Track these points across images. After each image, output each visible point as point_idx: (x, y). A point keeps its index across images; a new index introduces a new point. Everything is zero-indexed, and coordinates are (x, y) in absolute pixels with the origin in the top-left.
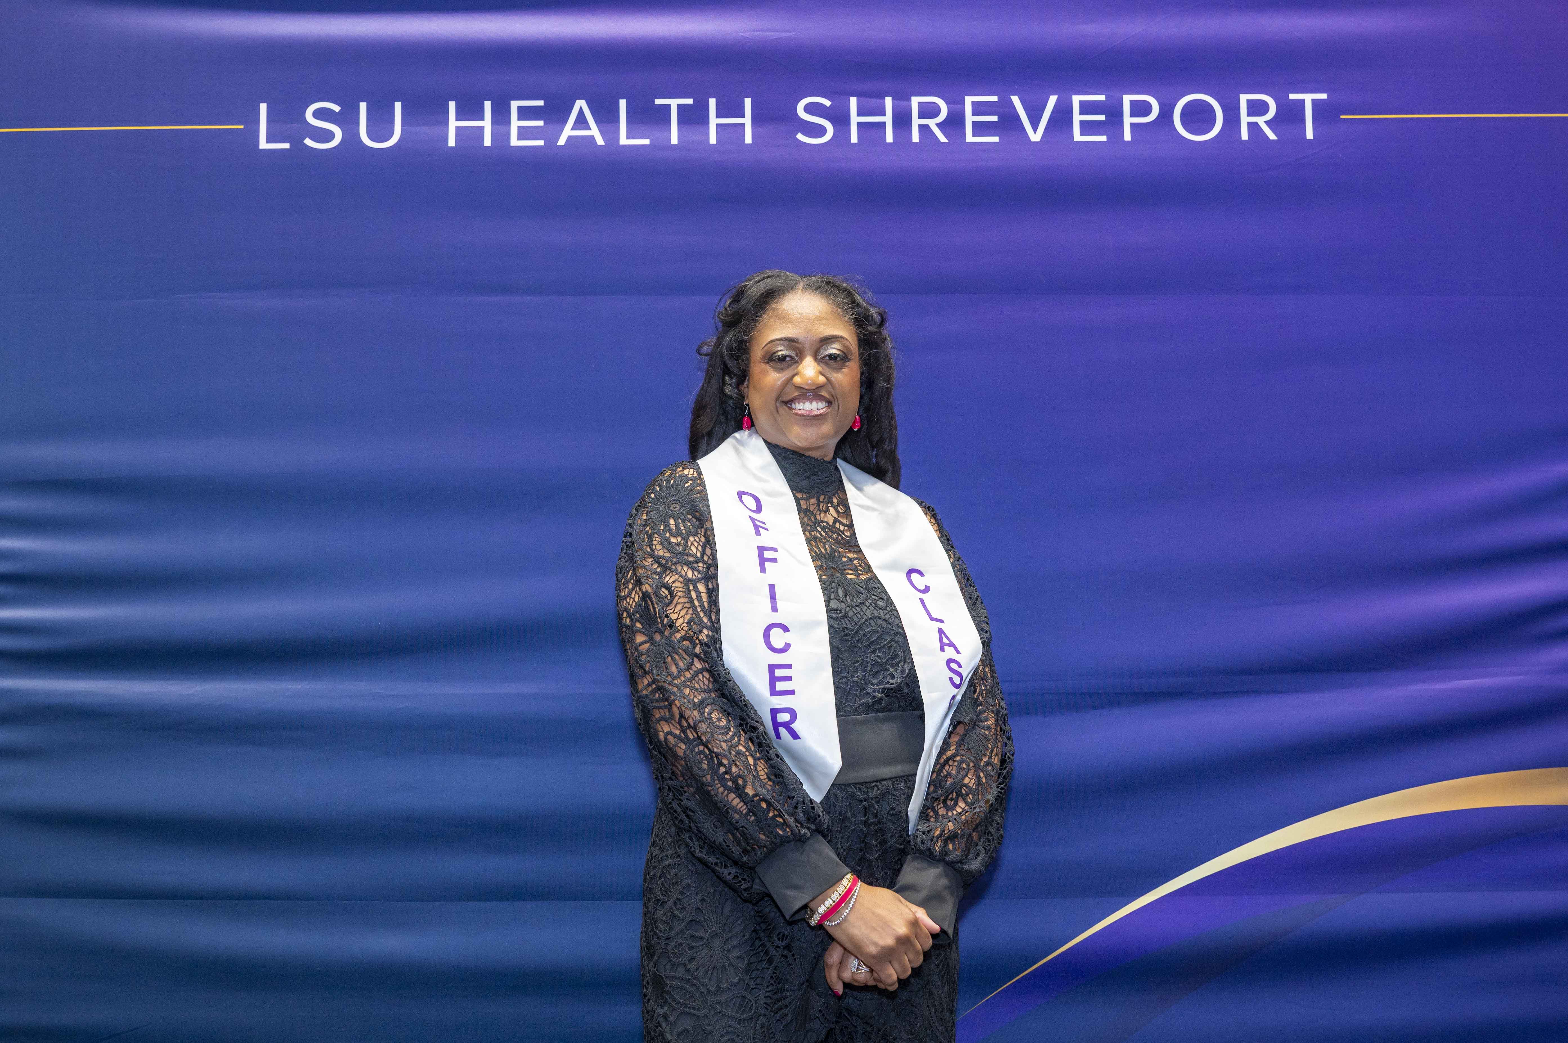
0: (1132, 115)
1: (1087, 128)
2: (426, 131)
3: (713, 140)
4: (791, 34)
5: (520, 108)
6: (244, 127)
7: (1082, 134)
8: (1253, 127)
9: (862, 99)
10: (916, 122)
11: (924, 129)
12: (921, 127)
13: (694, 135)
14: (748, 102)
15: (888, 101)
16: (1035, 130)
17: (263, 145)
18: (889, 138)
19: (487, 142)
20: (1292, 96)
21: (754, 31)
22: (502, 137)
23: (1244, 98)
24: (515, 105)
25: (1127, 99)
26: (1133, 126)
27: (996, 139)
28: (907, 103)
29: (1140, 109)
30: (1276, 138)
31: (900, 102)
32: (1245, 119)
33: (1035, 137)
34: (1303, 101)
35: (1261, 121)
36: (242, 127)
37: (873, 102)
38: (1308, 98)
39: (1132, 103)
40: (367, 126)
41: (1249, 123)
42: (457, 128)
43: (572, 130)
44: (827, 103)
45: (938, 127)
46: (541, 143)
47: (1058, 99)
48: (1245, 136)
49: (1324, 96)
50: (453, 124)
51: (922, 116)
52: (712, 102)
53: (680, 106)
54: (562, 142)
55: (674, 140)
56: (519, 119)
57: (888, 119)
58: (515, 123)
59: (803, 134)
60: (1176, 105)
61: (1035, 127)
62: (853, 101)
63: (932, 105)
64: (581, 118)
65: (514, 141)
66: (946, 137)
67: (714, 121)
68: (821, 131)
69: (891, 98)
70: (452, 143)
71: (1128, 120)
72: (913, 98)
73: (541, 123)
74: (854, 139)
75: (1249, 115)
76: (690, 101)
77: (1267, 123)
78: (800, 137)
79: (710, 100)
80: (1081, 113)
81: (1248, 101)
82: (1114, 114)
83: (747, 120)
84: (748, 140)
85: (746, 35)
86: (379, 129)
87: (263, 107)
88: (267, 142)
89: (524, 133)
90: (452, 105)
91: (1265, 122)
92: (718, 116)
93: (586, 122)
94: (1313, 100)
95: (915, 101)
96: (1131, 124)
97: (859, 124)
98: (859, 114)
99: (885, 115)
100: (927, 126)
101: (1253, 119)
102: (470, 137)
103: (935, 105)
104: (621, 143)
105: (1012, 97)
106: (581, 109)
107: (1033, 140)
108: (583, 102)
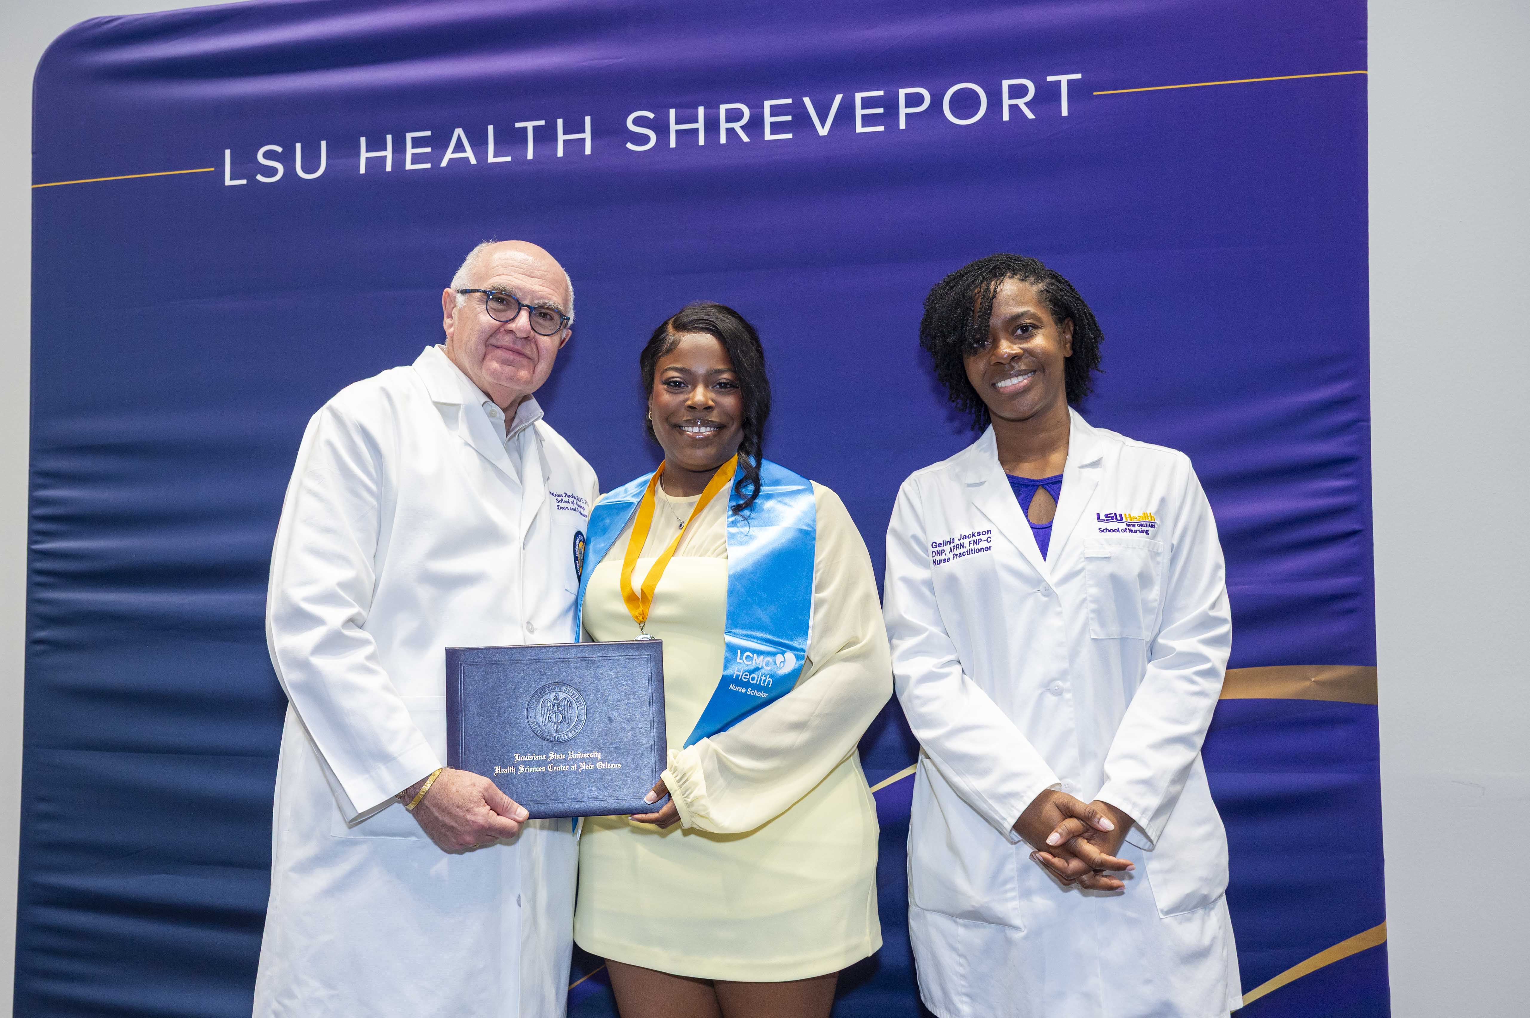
0: (907, 106)
1: (867, 120)
2: (343, 163)
3: (560, 153)
4: (621, 60)
5: (413, 139)
6: (215, 169)
7: (863, 126)
8: (1014, 109)
9: (679, 110)
10: (724, 126)
11: (730, 132)
12: (727, 130)
13: (545, 151)
14: (588, 119)
15: (701, 110)
16: (823, 126)
17: (228, 182)
18: (702, 142)
19: (389, 168)
20: (1050, 79)
21: (593, 60)
22: (399, 162)
23: (1006, 84)
24: (409, 136)
25: (902, 92)
26: (907, 115)
27: (789, 136)
28: (716, 111)
29: (914, 100)
30: (1034, 117)
31: (710, 110)
32: (1006, 102)
33: (823, 131)
34: (1059, 83)
35: (1021, 103)
36: (213, 169)
37: (689, 111)
38: (1064, 79)
39: (906, 95)
40: (302, 162)
41: (1010, 106)
42: (367, 159)
43: (452, 153)
44: (651, 115)
45: (741, 128)
46: (428, 166)
47: (842, 98)
48: (1006, 117)
49: (1079, 76)
50: (364, 155)
51: (728, 120)
52: (560, 122)
53: (535, 128)
54: (444, 164)
55: (530, 156)
56: (413, 147)
57: (700, 125)
58: (410, 151)
59: (631, 143)
60: (945, 94)
61: (823, 122)
62: (672, 112)
63: (737, 110)
64: (459, 143)
65: (409, 166)
66: (749, 137)
67: (561, 137)
68: (646, 139)
69: (703, 107)
70: (362, 170)
71: (903, 111)
72: (721, 106)
73: (429, 150)
74: (673, 144)
75: (1010, 98)
76: (542, 123)
77: (1026, 104)
78: (629, 146)
79: (558, 120)
80: (863, 108)
81: (1009, 86)
82: (891, 106)
83: (587, 135)
84: (588, 151)
85: (585, 63)
86: (310, 164)
87: (228, 153)
88: (230, 180)
89: (416, 159)
90: (363, 140)
91: (1025, 103)
92: (565, 133)
93: (463, 146)
94: (1069, 81)
95: (723, 108)
96: (906, 114)
97: (677, 131)
98: (677, 123)
99: (697, 122)
100: (733, 129)
101: (1014, 102)
102: (376, 164)
103: (739, 110)
104: (489, 161)
105: (804, 99)
106: (459, 137)
107: (821, 134)
108: (461, 129)
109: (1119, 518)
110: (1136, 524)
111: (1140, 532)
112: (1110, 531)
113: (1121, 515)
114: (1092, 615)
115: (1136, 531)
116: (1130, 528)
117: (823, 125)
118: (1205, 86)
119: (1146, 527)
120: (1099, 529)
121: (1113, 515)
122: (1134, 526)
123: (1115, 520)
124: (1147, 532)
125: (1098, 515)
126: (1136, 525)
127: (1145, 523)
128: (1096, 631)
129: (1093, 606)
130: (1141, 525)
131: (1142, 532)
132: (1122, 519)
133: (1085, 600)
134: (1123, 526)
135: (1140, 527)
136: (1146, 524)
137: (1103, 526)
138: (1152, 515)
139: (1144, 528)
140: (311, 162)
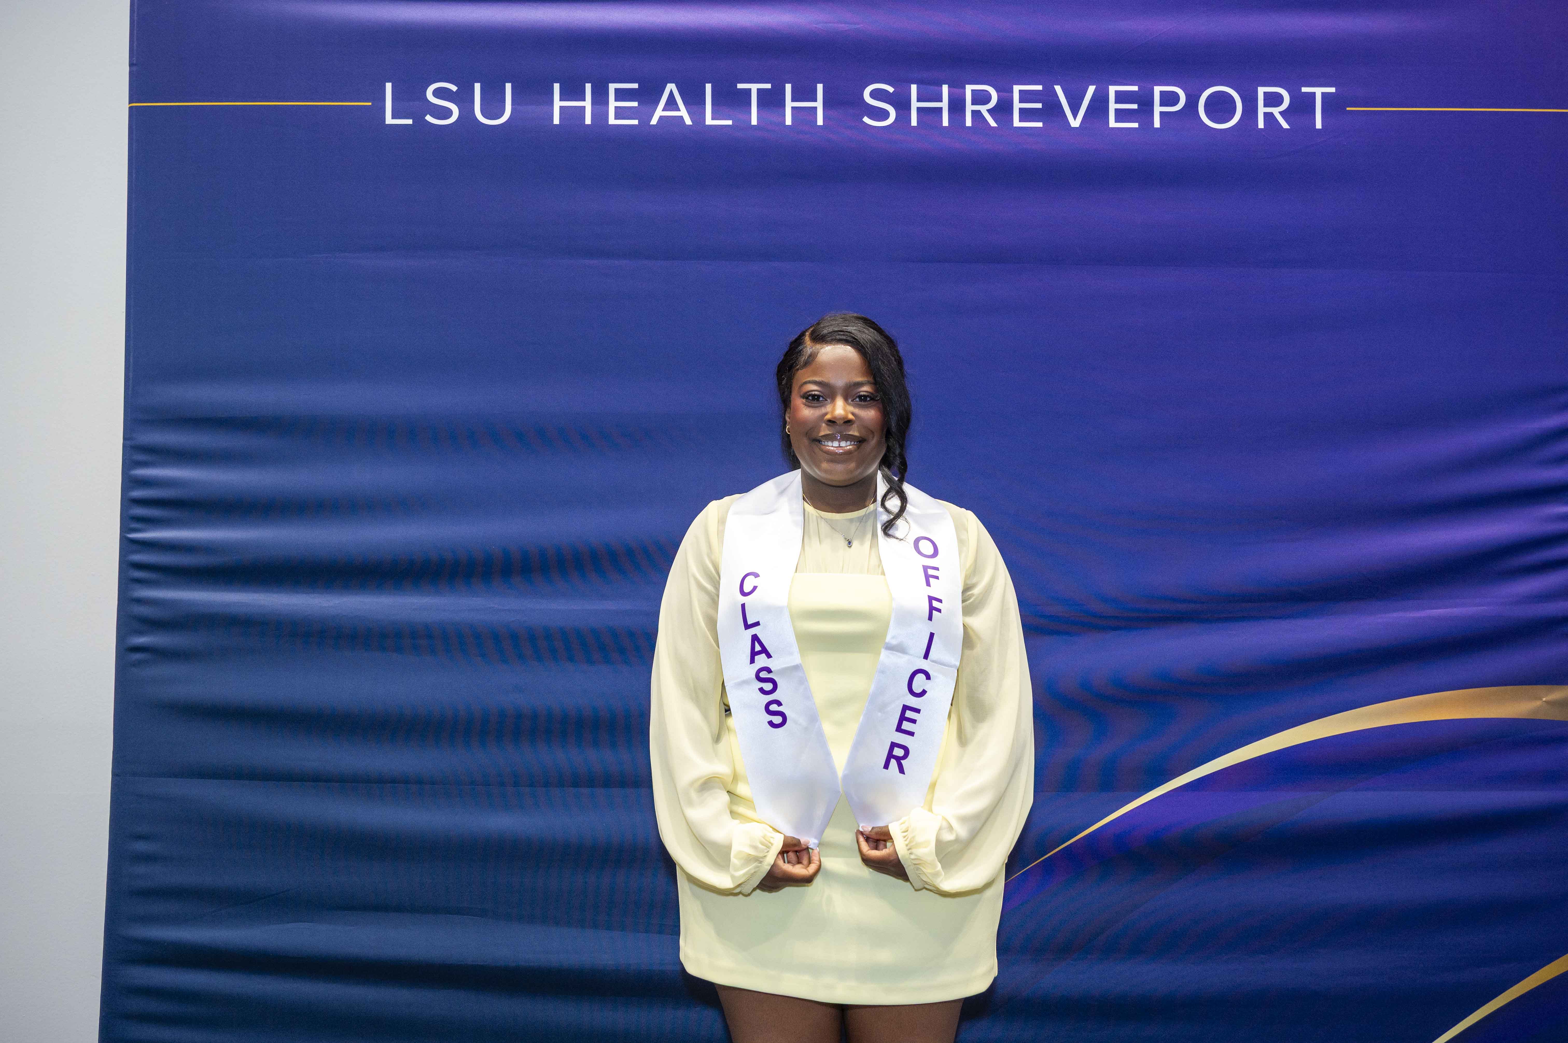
0: (1162, 105)
1: (1121, 115)
2: (532, 110)
3: (789, 121)
4: (858, 26)
5: (616, 90)
6: (372, 104)
7: (1116, 121)
8: (1269, 117)
9: (921, 86)
10: (970, 108)
11: (976, 114)
12: (973, 112)
13: (772, 117)
14: (820, 87)
15: (945, 89)
17: (389, 120)
18: (945, 123)
19: (588, 121)
20: (1305, 90)
21: (826, 23)
22: (600, 115)
23: (1261, 91)
24: (612, 87)
25: (1157, 90)
26: (1162, 113)
27: (1040, 124)
28: (962, 90)
29: (1169, 99)
30: (1288, 127)
31: (955, 90)
32: (1262, 110)
33: (1075, 123)
34: (1313, 95)
35: (1276, 111)
36: (370, 104)
37: (933, 89)
38: (1318, 91)
39: (1161, 93)
40: (481, 105)
41: (1265, 114)
42: (561, 107)
43: (663, 110)
44: (891, 89)
45: (988, 112)
46: (635, 122)
47: (1096, 89)
48: (1261, 125)
49: (1332, 90)
50: (558, 103)
51: (974, 102)
52: (788, 87)
53: (759, 91)
54: (654, 121)
55: (754, 121)
56: (616, 101)
57: (944, 104)
58: (613, 104)
59: (868, 117)
60: (1201, 96)
61: (1075, 114)
62: (914, 88)
63: (984, 92)
64: (671, 99)
65: (612, 121)
66: (996, 121)
67: (789, 104)
68: (885, 115)
69: (947, 86)
70: (556, 121)
71: (1158, 109)
72: (967, 86)
73: (635, 104)
74: (914, 122)
75: (1265, 105)
76: (768, 86)
77: (1281, 113)
78: (866, 120)
79: (786, 85)
80: (1117, 102)
81: (1265, 93)
82: (1145, 102)
83: (819, 104)
84: (820, 122)
85: (820, 26)
87: (389, 86)
88: (392, 118)
89: (620, 113)
90: (557, 87)
91: (1279, 112)
92: (793, 100)
93: (676, 103)
94: (1323, 94)
95: (969, 89)
96: (1160, 112)
97: (919, 109)
98: (919, 100)
99: (941, 101)
100: (979, 112)
101: (1269, 110)
102: (572, 116)
103: (986, 93)
104: (707, 123)
105: (1055, 87)
106: (671, 92)
107: (1073, 126)
108: (674, 85)
117: (1075, 116)
118: (1452, 111)
140: (493, 106)
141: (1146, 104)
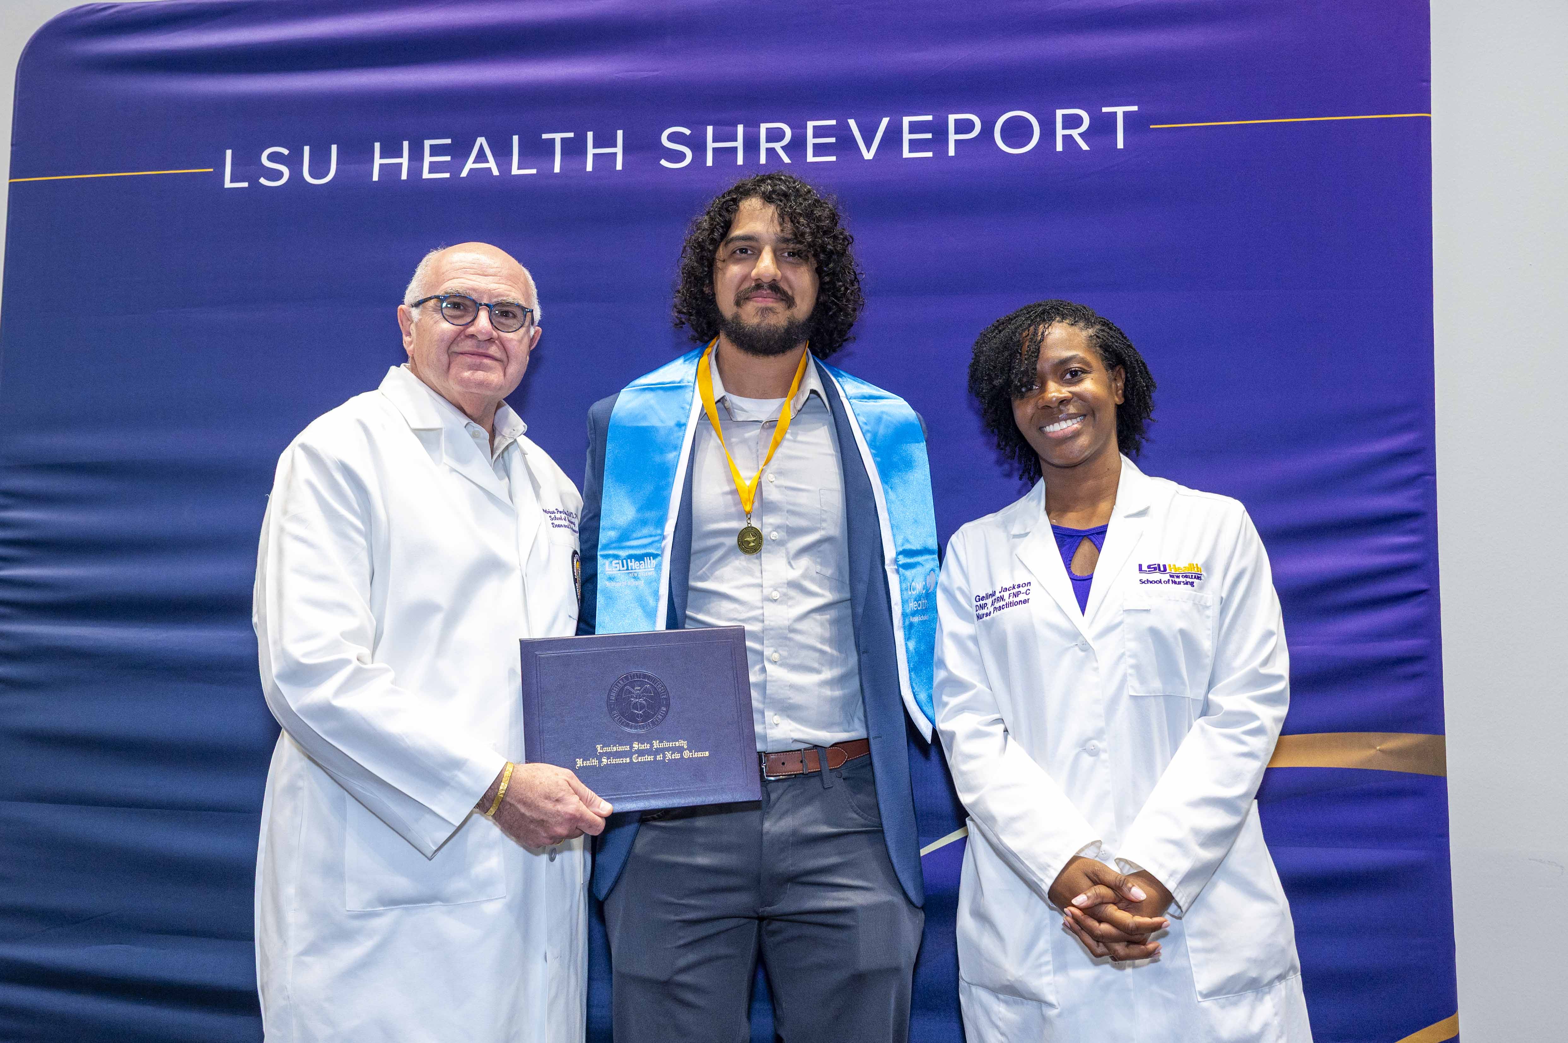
0: (956, 133)
1: (915, 145)
2: (355, 169)
3: (589, 168)
4: (656, 73)
5: (431, 146)
6: (214, 169)
7: (910, 152)
8: (1068, 139)
9: (717, 127)
10: (764, 145)
11: (771, 152)
12: (767, 149)
13: (573, 164)
14: (620, 133)
15: (740, 128)
16: (868, 149)
17: (228, 184)
18: (740, 161)
19: (404, 176)
20: (1105, 110)
21: (626, 71)
22: (416, 170)
23: (1060, 113)
24: (427, 143)
25: (952, 118)
26: (957, 142)
27: (833, 159)
28: (756, 129)
29: (964, 127)
30: (1089, 149)
31: (751, 129)
32: (1060, 133)
33: (868, 155)
34: (1115, 115)
35: (1075, 133)
36: (212, 170)
37: (727, 129)
38: (1120, 111)
39: (956, 121)
40: (310, 166)
41: (1064, 136)
42: (381, 165)
43: (473, 163)
44: (687, 132)
45: (782, 149)
46: (447, 175)
47: (889, 121)
48: (1060, 148)
49: (1135, 108)
50: (378, 161)
51: (768, 141)
52: (590, 135)
53: (562, 139)
54: (464, 174)
55: (557, 169)
56: (431, 155)
57: (739, 144)
58: (428, 159)
59: (666, 160)
60: (996, 122)
61: (869, 146)
62: (710, 129)
63: (779, 130)
64: (481, 153)
65: (426, 175)
66: (790, 159)
67: (591, 151)
68: (681, 156)
69: (742, 125)
70: (375, 178)
71: (953, 138)
72: (762, 125)
73: (448, 158)
74: (709, 163)
75: (1064, 128)
76: (571, 135)
77: (1081, 135)
78: (663, 162)
79: (588, 133)
80: (911, 132)
81: (1064, 115)
83: (619, 150)
84: (619, 167)
85: (619, 75)
86: (319, 169)
87: (229, 153)
88: (231, 182)
89: (434, 168)
90: (377, 145)
91: (1079, 134)
92: (595, 147)
93: (485, 156)
94: (1125, 113)
95: (764, 127)
96: (955, 140)
97: (714, 149)
98: (714, 141)
99: (736, 140)
100: (773, 149)
101: (1068, 132)
102: (390, 172)
103: (781, 130)
104: (513, 173)
105: (849, 120)
106: (481, 146)
107: (866, 158)
108: (483, 139)
109: (1162, 569)
110: (1181, 575)
111: (1185, 584)
112: (1151, 582)
113: (1164, 566)
114: (1131, 671)
115: (1179, 583)
116: (1173, 579)
119: (1192, 578)
120: (1140, 580)
121: (1156, 566)
122: (1178, 577)
123: (1157, 571)
124: (1192, 584)
125: (1140, 566)
126: (1181, 577)
127: (1190, 574)
128: (1134, 687)
129: (1132, 661)
130: (1186, 577)
131: (1187, 583)
132: (1165, 570)
133: (1123, 654)
134: (1166, 577)
135: (1185, 579)
136: (1192, 576)
137: (1145, 577)
138: (1199, 566)
139: (1188, 580)
140: (319, 167)
141: (940, 131)
